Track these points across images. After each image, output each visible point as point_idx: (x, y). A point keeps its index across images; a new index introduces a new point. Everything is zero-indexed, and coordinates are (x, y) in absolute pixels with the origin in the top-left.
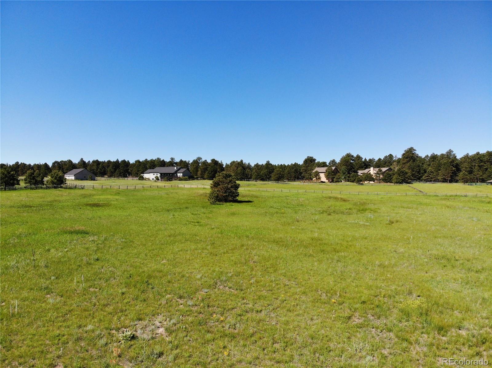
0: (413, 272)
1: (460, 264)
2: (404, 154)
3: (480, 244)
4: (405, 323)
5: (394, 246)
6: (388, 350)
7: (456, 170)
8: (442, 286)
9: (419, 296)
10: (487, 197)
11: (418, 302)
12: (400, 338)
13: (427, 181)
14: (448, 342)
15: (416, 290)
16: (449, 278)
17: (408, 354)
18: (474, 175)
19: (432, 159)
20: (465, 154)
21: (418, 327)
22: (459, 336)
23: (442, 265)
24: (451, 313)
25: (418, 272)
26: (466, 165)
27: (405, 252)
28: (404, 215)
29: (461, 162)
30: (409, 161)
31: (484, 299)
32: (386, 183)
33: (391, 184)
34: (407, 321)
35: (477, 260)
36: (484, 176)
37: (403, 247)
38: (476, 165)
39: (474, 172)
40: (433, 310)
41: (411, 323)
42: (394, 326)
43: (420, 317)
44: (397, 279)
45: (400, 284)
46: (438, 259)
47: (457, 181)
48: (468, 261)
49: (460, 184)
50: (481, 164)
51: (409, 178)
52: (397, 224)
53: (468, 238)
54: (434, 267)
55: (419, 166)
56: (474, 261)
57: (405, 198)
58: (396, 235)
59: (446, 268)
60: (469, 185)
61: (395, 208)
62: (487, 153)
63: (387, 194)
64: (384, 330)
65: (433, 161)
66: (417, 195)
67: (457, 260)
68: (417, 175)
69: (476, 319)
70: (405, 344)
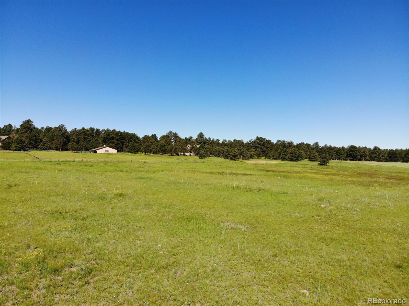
0: (30, 229)
1: (70, 215)
2: (22, 125)
3: (85, 197)
4: (25, 274)
5: (13, 208)
6: (11, 302)
7: (66, 141)
8: (55, 236)
9: (36, 248)
10: (90, 161)
11: (35, 253)
12: (21, 287)
13: (42, 149)
14: (62, 280)
15: (34, 243)
16: (61, 228)
17: (30, 300)
18: (81, 145)
19: (47, 131)
20: (74, 129)
21: (36, 274)
22: (71, 272)
23: (55, 219)
24: (64, 256)
25: (35, 227)
26: (74, 137)
27: (24, 211)
28: (22, 178)
29: (70, 134)
30: (27, 131)
31: (88, 239)
32: (6, 150)
33: (10, 151)
34: (27, 272)
35: (83, 211)
36: (88, 146)
37: (21, 208)
38: (82, 137)
39: (80, 143)
40: (49, 257)
41: (30, 272)
42: (15, 279)
43: (38, 265)
44: (16, 237)
45: (19, 240)
46: (52, 213)
47: (67, 150)
48: (76, 212)
49: (69, 152)
50: (86, 137)
51: (27, 146)
52: (15, 187)
53: (76, 194)
54: (48, 221)
55: (36, 136)
56: (80, 212)
57: (23, 164)
58: (15, 198)
59: (58, 220)
60: (76, 152)
61: (14, 173)
62: (90, 128)
63: (6, 160)
64: (7, 285)
65: (48, 132)
66: (33, 161)
67: (67, 213)
68: (34, 144)
69: (84, 256)
70: (26, 292)
